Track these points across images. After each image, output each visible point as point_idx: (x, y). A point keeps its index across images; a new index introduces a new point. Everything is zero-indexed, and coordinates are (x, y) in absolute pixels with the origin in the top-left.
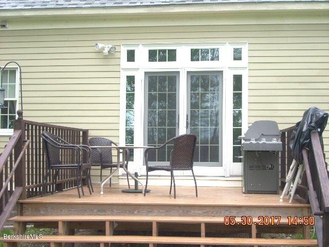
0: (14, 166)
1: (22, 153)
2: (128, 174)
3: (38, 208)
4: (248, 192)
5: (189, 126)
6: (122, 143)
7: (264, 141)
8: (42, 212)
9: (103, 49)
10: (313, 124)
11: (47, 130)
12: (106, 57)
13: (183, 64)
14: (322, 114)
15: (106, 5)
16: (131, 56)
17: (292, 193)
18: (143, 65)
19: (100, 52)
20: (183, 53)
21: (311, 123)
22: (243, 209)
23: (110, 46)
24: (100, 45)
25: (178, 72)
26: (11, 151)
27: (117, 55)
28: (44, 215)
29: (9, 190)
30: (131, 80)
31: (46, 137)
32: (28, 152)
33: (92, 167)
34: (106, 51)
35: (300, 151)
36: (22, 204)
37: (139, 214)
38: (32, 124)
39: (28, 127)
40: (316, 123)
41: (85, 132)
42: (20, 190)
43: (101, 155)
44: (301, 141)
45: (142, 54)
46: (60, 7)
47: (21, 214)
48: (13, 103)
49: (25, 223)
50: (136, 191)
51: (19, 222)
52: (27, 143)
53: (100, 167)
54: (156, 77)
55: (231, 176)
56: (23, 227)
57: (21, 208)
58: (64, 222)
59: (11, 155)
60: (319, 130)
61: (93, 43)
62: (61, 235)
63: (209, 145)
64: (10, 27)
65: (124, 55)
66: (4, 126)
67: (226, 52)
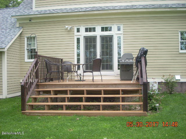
0: (35, 71)
1: (37, 66)
2: (78, 75)
3: (44, 86)
4: (122, 80)
5: (101, 56)
6: (76, 63)
7: (127, 60)
8: (45, 88)
9: (68, 28)
10: (142, 54)
11: (47, 58)
12: (69, 31)
13: (98, 33)
14: (145, 50)
15: (69, 11)
16: (78, 31)
17: (136, 79)
18: (83, 33)
19: (67, 29)
20: (98, 29)
21: (141, 53)
22: (117, 85)
23: (70, 27)
24: (66, 27)
25: (96, 36)
26: (34, 66)
27: (73, 30)
28: (46, 89)
29: (32, 82)
30: (78, 40)
31: (46, 61)
32: (40, 65)
33: (64, 73)
34: (69, 29)
35: (138, 63)
36: (38, 85)
37: (80, 87)
38: (41, 56)
39: (40, 58)
40: (143, 53)
41: (62, 60)
42: (37, 80)
43: (67, 68)
44: (138, 60)
45: (82, 29)
46: (51, 13)
47: (38, 89)
48: (35, 49)
49: (39, 91)
50: (80, 80)
51: (37, 91)
52: (39, 63)
53: (67, 73)
54: (88, 38)
55: (117, 75)
56: (39, 93)
57: (38, 86)
58: (53, 91)
59: (33, 67)
60: (144, 56)
61: (64, 26)
62: (52, 95)
63: (105, 63)
64: (33, 21)
65: (76, 30)
66: (32, 58)
67: (114, 28)
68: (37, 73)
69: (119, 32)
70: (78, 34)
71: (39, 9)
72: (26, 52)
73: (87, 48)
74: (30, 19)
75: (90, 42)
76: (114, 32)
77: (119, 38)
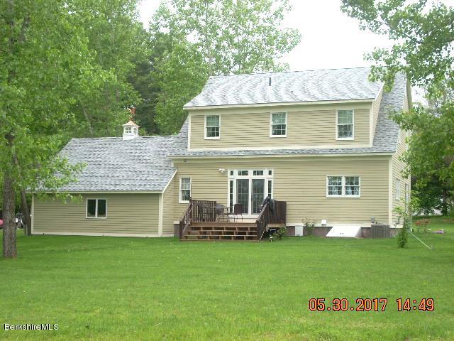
0: (190, 212)
1: (191, 209)
6: (229, 206)
9: (222, 170)
12: (222, 174)
13: (251, 176)
16: (232, 173)
18: (236, 176)
19: (221, 172)
20: (251, 172)
23: (224, 170)
24: (220, 169)
25: (249, 180)
27: (227, 173)
30: (231, 182)
36: (191, 223)
41: (215, 202)
42: (191, 219)
45: (236, 172)
48: (189, 191)
54: (241, 181)
59: (188, 209)
61: (218, 169)
64: (188, 162)
65: (229, 173)
66: (186, 200)
67: (266, 172)
68: (191, 214)
69: (270, 176)
70: (232, 176)
71: (195, 150)
72: (180, 193)
73: (239, 190)
74: (186, 160)
75: (243, 185)
76: (265, 176)
77: (270, 182)
